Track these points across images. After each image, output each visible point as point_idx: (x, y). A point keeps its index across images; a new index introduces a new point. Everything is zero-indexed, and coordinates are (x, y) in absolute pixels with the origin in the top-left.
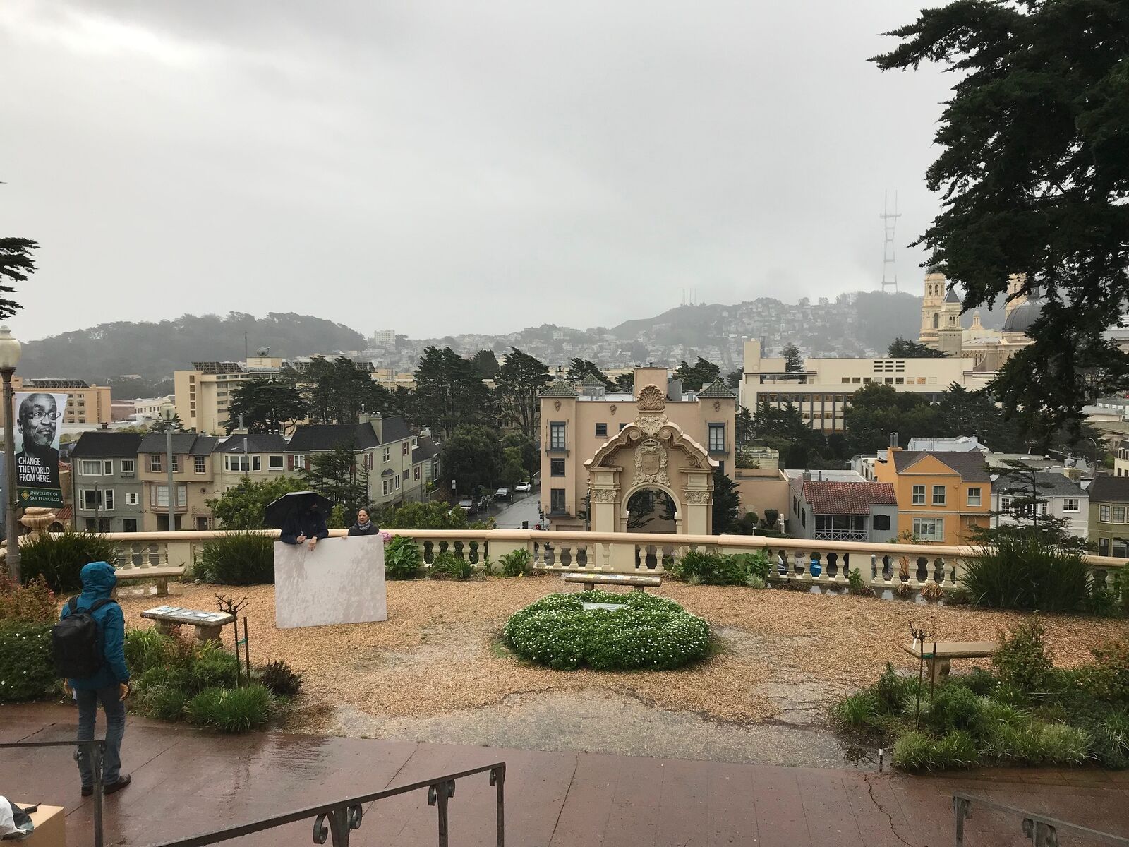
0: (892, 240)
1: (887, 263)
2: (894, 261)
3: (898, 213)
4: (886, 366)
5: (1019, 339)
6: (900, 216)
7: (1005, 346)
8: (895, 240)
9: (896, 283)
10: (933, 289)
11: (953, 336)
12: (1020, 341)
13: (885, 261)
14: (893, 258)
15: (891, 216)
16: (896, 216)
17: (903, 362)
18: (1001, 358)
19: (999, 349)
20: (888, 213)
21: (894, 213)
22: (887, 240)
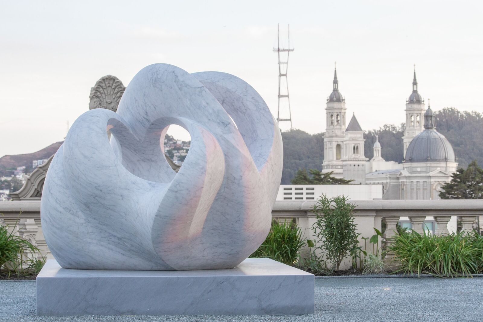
0: (285, 75)
1: (281, 99)
2: (288, 96)
3: (291, 48)
4: (296, 194)
5: (419, 169)
6: (293, 50)
7: (406, 177)
8: (287, 75)
9: (290, 120)
10: (334, 118)
11: (356, 166)
12: (420, 172)
13: (280, 96)
14: (287, 94)
15: (284, 50)
16: (289, 51)
17: (313, 189)
18: (403, 189)
19: (401, 181)
20: (281, 48)
21: (287, 48)
22: (281, 75)
